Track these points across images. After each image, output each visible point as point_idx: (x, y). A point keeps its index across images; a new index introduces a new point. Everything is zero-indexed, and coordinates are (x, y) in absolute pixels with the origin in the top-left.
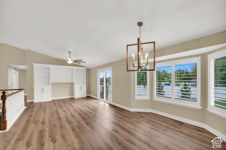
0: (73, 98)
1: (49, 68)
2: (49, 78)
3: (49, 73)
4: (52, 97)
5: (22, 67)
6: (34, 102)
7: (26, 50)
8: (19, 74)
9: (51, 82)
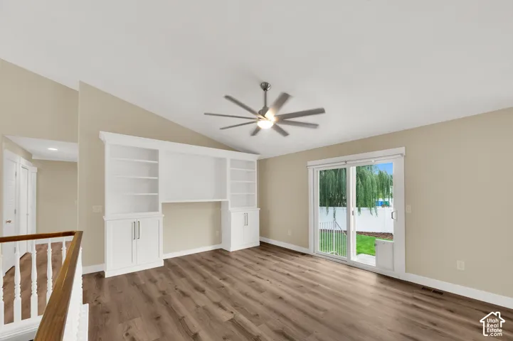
0: (221, 249)
1: (154, 154)
2: (154, 186)
3: (154, 170)
4: (165, 252)
5: (53, 149)
6: (107, 275)
7: (76, 87)
8: (37, 173)
9: (162, 200)
